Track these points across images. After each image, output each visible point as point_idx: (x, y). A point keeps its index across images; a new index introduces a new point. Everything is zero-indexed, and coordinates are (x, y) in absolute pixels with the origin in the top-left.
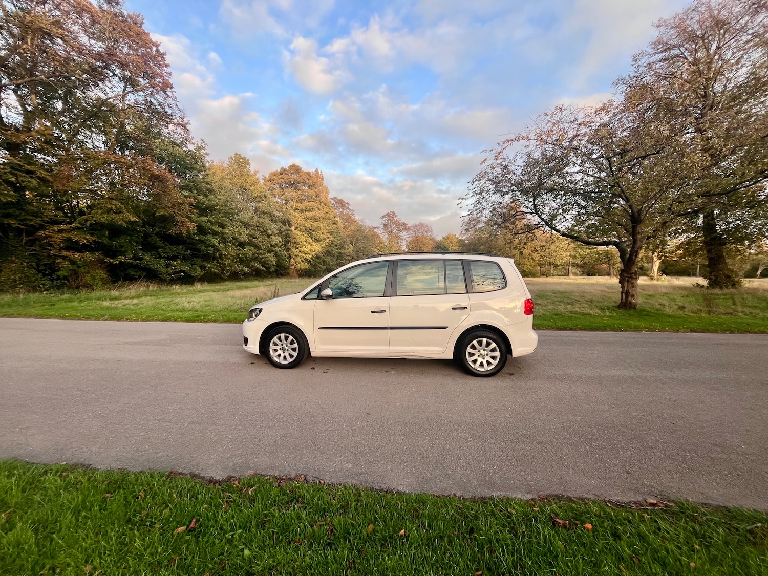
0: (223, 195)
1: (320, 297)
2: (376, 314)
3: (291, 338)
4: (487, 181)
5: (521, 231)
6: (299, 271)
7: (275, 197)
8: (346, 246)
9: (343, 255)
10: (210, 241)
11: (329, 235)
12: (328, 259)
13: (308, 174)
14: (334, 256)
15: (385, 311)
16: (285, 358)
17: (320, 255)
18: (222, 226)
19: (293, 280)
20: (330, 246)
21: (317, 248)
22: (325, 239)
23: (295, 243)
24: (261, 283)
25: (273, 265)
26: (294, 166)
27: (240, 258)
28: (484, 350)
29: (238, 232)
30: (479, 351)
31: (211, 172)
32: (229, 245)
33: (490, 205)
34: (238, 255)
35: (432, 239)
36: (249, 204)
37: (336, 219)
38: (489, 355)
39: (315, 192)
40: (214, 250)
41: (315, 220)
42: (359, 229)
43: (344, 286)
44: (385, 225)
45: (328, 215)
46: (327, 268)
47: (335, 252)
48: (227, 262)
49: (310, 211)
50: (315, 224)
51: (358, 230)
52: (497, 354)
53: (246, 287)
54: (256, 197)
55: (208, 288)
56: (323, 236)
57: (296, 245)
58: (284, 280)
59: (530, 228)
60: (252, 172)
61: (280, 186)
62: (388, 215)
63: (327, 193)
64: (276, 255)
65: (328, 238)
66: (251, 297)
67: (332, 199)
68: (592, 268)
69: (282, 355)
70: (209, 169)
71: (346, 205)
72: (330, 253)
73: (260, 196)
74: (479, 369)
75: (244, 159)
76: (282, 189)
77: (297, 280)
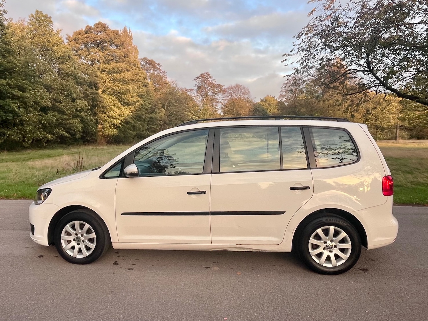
0: (23, 56)
1: (122, 175)
2: (193, 196)
3: (87, 226)
4: (315, 35)
5: (351, 92)
6: (107, 137)
7: (80, 57)
8: (157, 110)
9: (155, 120)
10: (9, 105)
11: (138, 98)
12: (138, 124)
13: (116, 32)
14: (144, 121)
15: (204, 192)
16: (80, 251)
17: (129, 120)
18: (23, 90)
19: (101, 147)
20: (140, 110)
21: (126, 112)
22: (135, 103)
23: (103, 107)
24: (65, 151)
25: (79, 131)
26: (100, 24)
27: (43, 124)
28: (332, 241)
29: (41, 95)
30: (325, 242)
31: (9, 31)
32: (30, 111)
33: (319, 62)
34: (40, 121)
35: (250, 102)
36: (52, 66)
37: (146, 81)
38: (338, 247)
39: (124, 52)
40: (14, 116)
41: (124, 82)
42: (172, 92)
43: (155, 159)
44: (199, 87)
45: (138, 77)
46: (137, 134)
47: (146, 116)
48: (28, 129)
49: (117, 72)
50: (124, 87)
51: (170, 93)
52: (348, 245)
53: (49, 156)
54: (59, 58)
55: (7, 157)
56: (132, 99)
57: (104, 109)
58: (90, 147)
59: (362, 88)
60: (55, 31)
61: (85, 46)
62: (202, 76)
63: (137, 53)
64: (82, 121)
65: (138, 101)
66: (52, 167)
67: (142, 59)
68: (421, 131)
69: (77, 247)
70: (8, 28)
71: (157, 66)
72: (140, 117)
73: (63, 57)
74: (325, 265)
75: (46, 16)
76: (88, 49)
77: (105, 147)
